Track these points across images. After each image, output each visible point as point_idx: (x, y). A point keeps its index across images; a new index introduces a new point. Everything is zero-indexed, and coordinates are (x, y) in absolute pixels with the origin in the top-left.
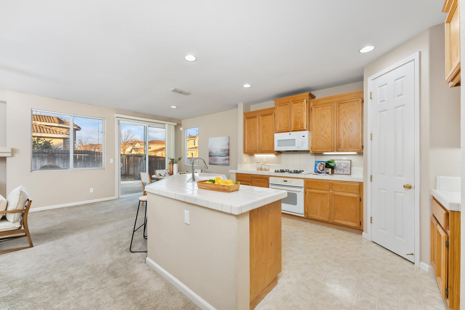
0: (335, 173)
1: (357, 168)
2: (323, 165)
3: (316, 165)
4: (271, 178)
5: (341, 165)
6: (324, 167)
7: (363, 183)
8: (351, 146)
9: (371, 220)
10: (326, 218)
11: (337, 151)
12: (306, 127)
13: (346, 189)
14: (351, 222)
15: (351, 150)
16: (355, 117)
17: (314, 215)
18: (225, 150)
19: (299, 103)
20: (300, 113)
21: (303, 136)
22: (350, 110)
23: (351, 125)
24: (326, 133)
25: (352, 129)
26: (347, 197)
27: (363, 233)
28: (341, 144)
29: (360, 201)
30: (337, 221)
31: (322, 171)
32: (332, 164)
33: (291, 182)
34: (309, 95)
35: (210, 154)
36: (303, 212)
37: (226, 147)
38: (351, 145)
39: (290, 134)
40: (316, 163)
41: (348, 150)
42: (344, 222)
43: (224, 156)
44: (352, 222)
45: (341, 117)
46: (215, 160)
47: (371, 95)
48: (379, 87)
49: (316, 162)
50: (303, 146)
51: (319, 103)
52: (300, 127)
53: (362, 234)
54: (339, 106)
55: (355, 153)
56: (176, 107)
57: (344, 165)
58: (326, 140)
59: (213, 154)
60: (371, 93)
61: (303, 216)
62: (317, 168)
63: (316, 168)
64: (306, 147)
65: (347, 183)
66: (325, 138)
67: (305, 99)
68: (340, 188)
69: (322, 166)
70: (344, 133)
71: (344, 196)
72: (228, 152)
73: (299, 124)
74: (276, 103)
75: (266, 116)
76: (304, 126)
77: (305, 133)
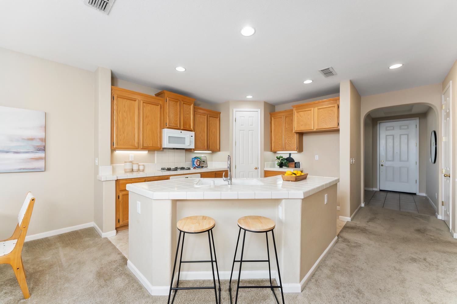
19: (187, 105)
20: (188, 114)
21: (191, 136)
24: (202, 136)
28: (210, 145)
37: (41, 135)
48: (240, 117)
50: (192, 145)
51: (198, 111)
52: (188, 127)
58: (202, 142)
66: (201, 139)
70: (211, 138)
72: (39, 143)
73: (187, 124)
74: (166, 95)
75: (150, 105)
76: (192, 127)
77: (193, 133)
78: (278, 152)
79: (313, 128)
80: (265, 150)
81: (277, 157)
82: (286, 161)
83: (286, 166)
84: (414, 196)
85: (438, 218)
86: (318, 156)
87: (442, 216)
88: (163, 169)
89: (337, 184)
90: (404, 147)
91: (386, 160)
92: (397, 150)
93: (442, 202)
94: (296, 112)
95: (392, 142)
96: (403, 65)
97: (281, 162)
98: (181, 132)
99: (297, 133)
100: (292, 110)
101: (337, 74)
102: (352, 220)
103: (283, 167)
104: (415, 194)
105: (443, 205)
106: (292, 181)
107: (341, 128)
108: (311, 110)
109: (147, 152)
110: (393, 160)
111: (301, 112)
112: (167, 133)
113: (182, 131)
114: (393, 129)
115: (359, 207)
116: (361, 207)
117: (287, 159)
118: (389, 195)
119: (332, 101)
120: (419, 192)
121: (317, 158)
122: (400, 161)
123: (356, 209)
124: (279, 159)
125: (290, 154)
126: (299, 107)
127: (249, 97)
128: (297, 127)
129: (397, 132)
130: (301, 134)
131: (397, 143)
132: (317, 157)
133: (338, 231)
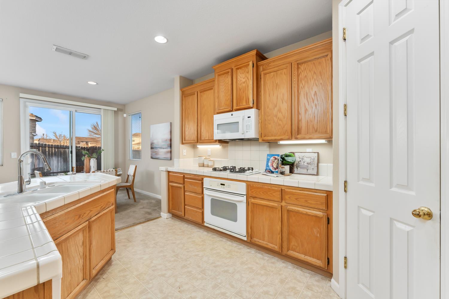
0: (295, 172)
1: (326, 164)
2: (277, 160)
3: (268, 160)
4: (206, 180)
5: (304, 161)
6: (278, 164)
7: (332, 191)
8: (316, 131)
9: (346, 263)
10: (276, 247)
11: (297, 139)
12: (253, 104)
13: (306, 201)
14: (313, 258)
15: (316, 136)
16: (321, 84)
17: (260, 240)
18: (166, 140)
19: (243, 68)
21: (248, 117)
22: (315, 73)
23: (316, 97)
24: (280, 111)
25: (317, 103)
26: (307, 215)
27: (332, 280)
28: (301, 127)
29: (328, 223)
30: (291, 253)
31: (275, 169)
32: (289, 159)
33: (229, 186)
34: (256, 55)
35: (152, 146)
36: (245, 234)
37: (168, 137)
38: (316, 128)
39: (232, 115)
40: (268, 157)
41: (310, 136)
42: (302, 257)
43: (165, 148)
44: (315, 258)
45: (301, 85)
46: (157, 153)
47: (344, 33)
48: (359, 14)
49: (268, 155)
50: (249, 132)
51: (271, 66)
53: (330, 281)
54: (298, 68)
55: (323, 141)
56: (96, 84)
57: (308, 160)
58: (280, 122)
59: (154, 146)
60: (344, 29)
61: (245, 239)
62: (270, 164)
63: (267, 165)
64: (252, 134)
65: (307, 191)
66: (278, 118)
67: (251, 61)
68: (296, 199)
69: (275, 161)
70: (306, 110)
71: (302, 213)
73: (243, 99)
76: (250, 102)
77: (251, 112)
113: (234, 113)
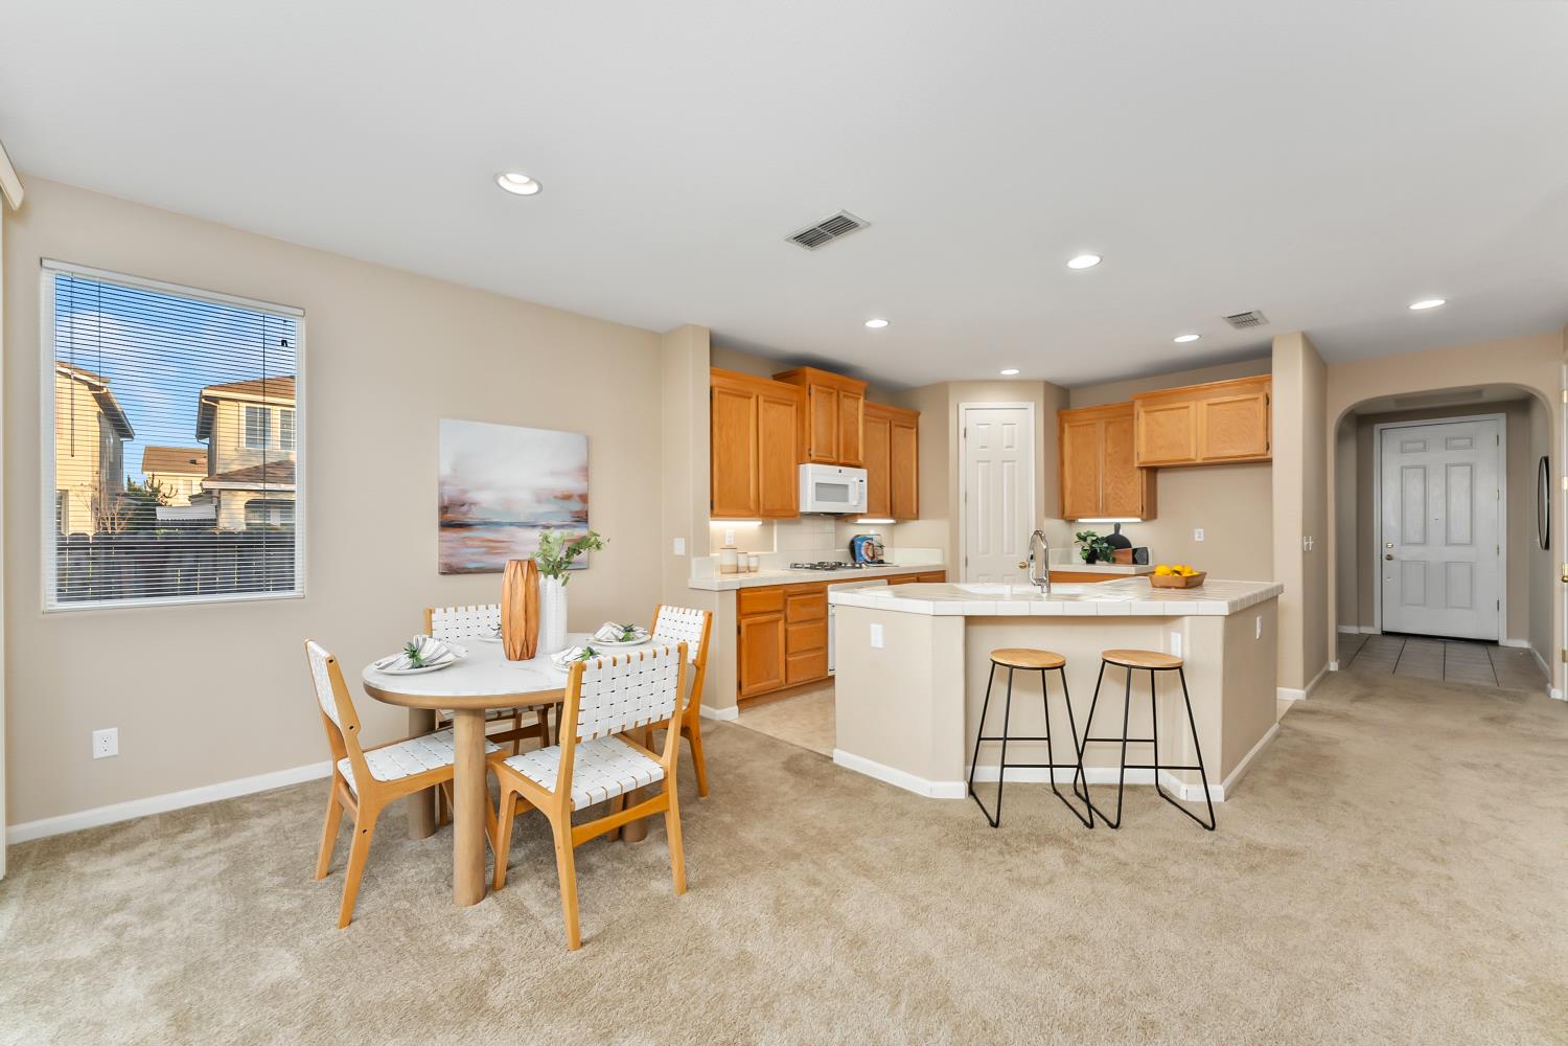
12: (863, 460)
18: (567, 497)
19: (850, 399)
20: (853, 423)
21: (860, 481)
35: (449, 516)
37: (572, 484)
50: (862, 503)
52: (854, 458)
58: (880, 494)
59: (469, 516)
62: (863, 552)
64: (864, 507)
66: (878, 488)
72: (576, 506)
73: (852, 450)
74: (809, 378)
75: (777, 406)
76: (861, 458)
77: (863, 473)
78: (1080, 520)
79: (1192, 456)
80: (1048, 514)
81: (1079, 536)
82: (1106, 545)
83: (1107, 559)
84: (1492, 649)
85: (1553, 697)
86: (1202, 530)
87: (1563, 690)
88: (795, 566)
89: (1277, 597)
90: (1459, 502)
91: (1404, 542)
92: (1436, 511)
93: (1564, 652)
94: (1142, 414)
95: (1420, 487)
96: (1447, 301)
97: (1091, 547)
98: (840, 471)
99: (1141, 468)
100: (1131, 405)
101: (1267, 322)
102: (1309, 695)
103: (1097, 562)
104: (1495, 643)
105: (1564, 660)
106: (1176, 588)
107: (1277, 454)
108: (1187, 407)
109: (760, 523)
110: (1424, 542)
111: (1158, 413)
112: (812, 475)
113: (841, 468)
114: (1424, 449)
115: (1324, 669)
116: (1329, 673)
117: (1108, 540)
118: (1411, 644)
119: (1249, 385)
120: (1509, 636)
121: (1199, 537)
122: (1447, 543)
123: (1318, 672)
124: (1085, 539)
125: (1117, 527)
126: (1152, 400)
127: (1010, 372)
128: (1144, 453)
129: (1436, 457)
130: (1152, 471)
131: (1436, 492)
132: (1199, 535)
133: (1280, 715)
